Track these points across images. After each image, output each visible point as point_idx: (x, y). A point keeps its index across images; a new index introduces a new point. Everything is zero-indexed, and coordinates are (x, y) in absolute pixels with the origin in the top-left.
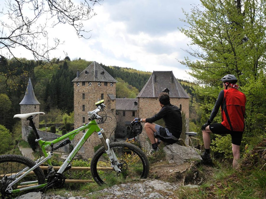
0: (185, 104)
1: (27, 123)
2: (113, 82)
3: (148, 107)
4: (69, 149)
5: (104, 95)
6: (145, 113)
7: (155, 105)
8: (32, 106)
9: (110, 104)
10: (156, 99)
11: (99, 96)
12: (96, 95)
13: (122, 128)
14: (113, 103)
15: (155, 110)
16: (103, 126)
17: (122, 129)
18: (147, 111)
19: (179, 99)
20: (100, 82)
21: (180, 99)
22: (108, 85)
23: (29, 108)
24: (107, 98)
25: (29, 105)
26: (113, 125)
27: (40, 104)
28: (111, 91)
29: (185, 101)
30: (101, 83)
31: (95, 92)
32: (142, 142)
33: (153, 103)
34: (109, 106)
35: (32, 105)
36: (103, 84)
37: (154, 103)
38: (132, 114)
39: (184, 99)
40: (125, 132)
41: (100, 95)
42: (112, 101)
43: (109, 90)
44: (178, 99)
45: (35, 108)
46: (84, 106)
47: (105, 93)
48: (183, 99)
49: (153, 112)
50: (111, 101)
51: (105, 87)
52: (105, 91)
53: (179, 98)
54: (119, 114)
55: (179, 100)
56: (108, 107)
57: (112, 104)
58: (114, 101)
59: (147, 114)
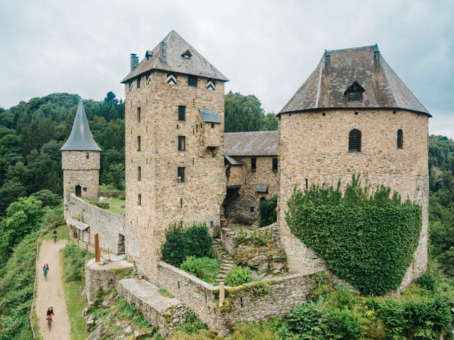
0: (416, 131)
1: (72, 188)
2: (215, 79)
3: (301, 137)
4: (119, 245)
5: (187, 110)
6: (293, 156)
7: (321, 132)
8: (80, 152)
9: (204, 133)
10: (324, 115)
11: (172, 110)
12: (162, 106)
13: (249, 199)
14: (212, 130)
15: (319, 146)
16: (184, 191)
17: (249, 201)
18: (299, 150)
19: (394, 113)
20: (176, 74)
21: (398, 113)
22: (202, 84)
23: (75, 157)
24: (197, 117)
25: (73, 151)
26: (216, 188)
27: (101, 150)
28: (210, 100)
29: (416, 121)
30: (178, 78)
31: (159, 98)
32: (285, 237)
33: (314, 127)
34: (201, 138)
35: (82, 151)
36: (183, 81)
37: (316, 127)
38: (272, 165)
39: (410, 114)
40: (255, 210)
41: (175, 109)
42: (207, 127)
43: (204, 98)
44: (391, 113)
45: (88, 157)
46: (139, 137)
47: (191, 105)
48: (407, 113)
49: (316, 152)
50: (207, 125)
51: (191, 88)
52: (190, 99)
53: (396, 110)
54: (244, 167)
55: (395, 115)
56: (200, 142)
57: (209, 133)
58: (216, 126)
59: (297, 159)
